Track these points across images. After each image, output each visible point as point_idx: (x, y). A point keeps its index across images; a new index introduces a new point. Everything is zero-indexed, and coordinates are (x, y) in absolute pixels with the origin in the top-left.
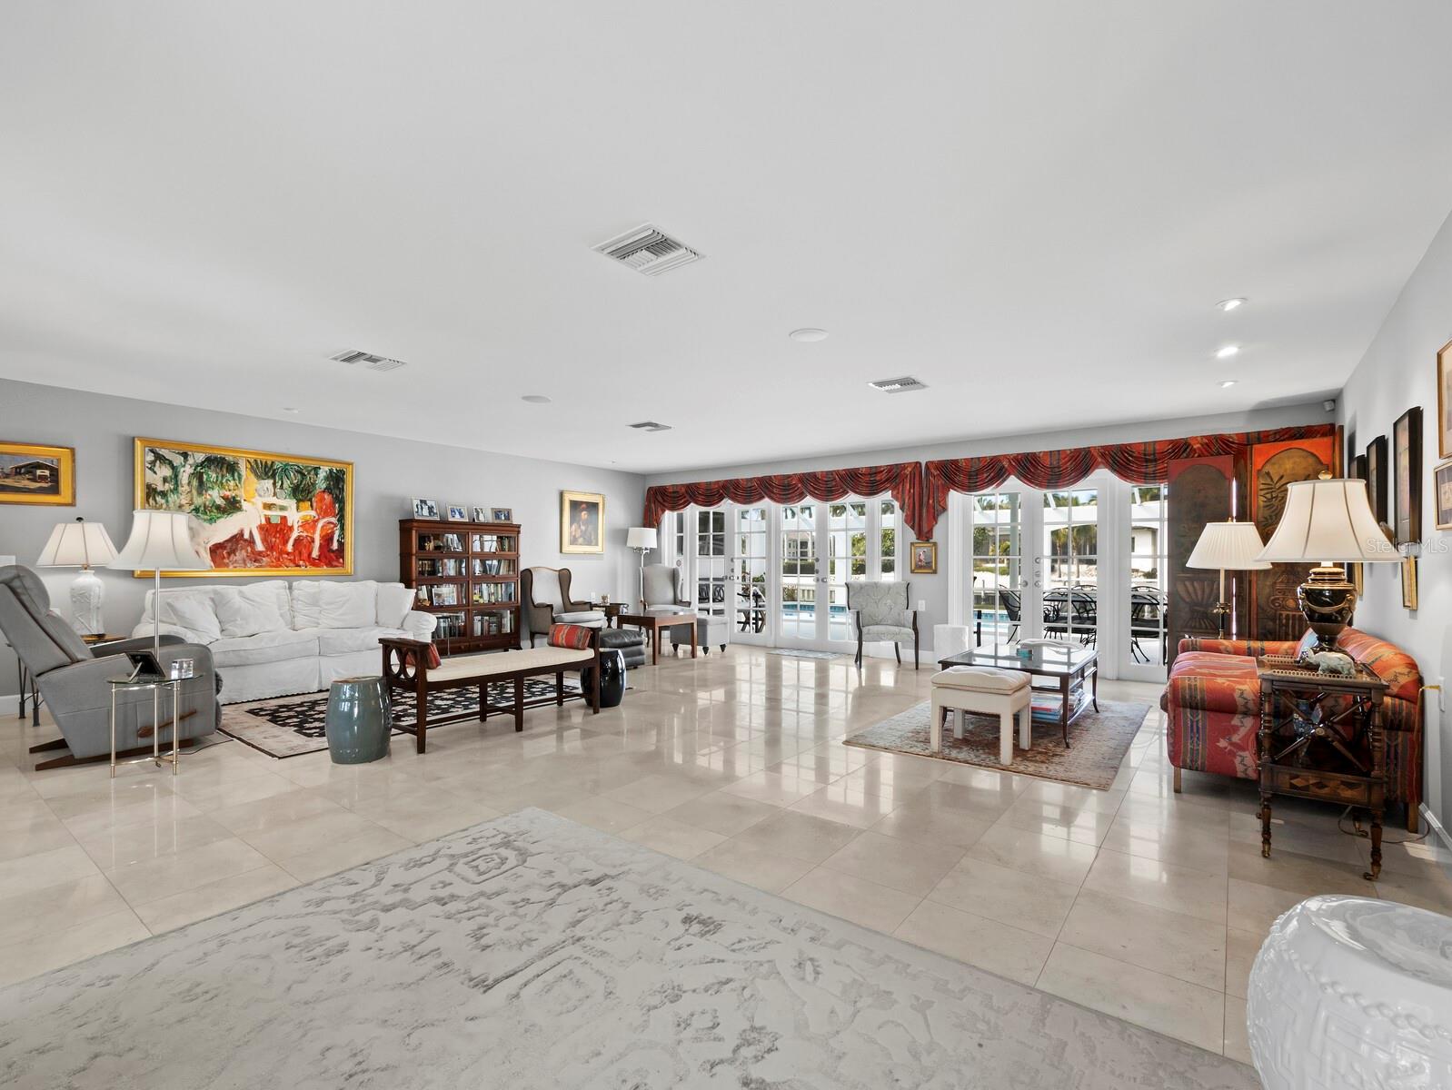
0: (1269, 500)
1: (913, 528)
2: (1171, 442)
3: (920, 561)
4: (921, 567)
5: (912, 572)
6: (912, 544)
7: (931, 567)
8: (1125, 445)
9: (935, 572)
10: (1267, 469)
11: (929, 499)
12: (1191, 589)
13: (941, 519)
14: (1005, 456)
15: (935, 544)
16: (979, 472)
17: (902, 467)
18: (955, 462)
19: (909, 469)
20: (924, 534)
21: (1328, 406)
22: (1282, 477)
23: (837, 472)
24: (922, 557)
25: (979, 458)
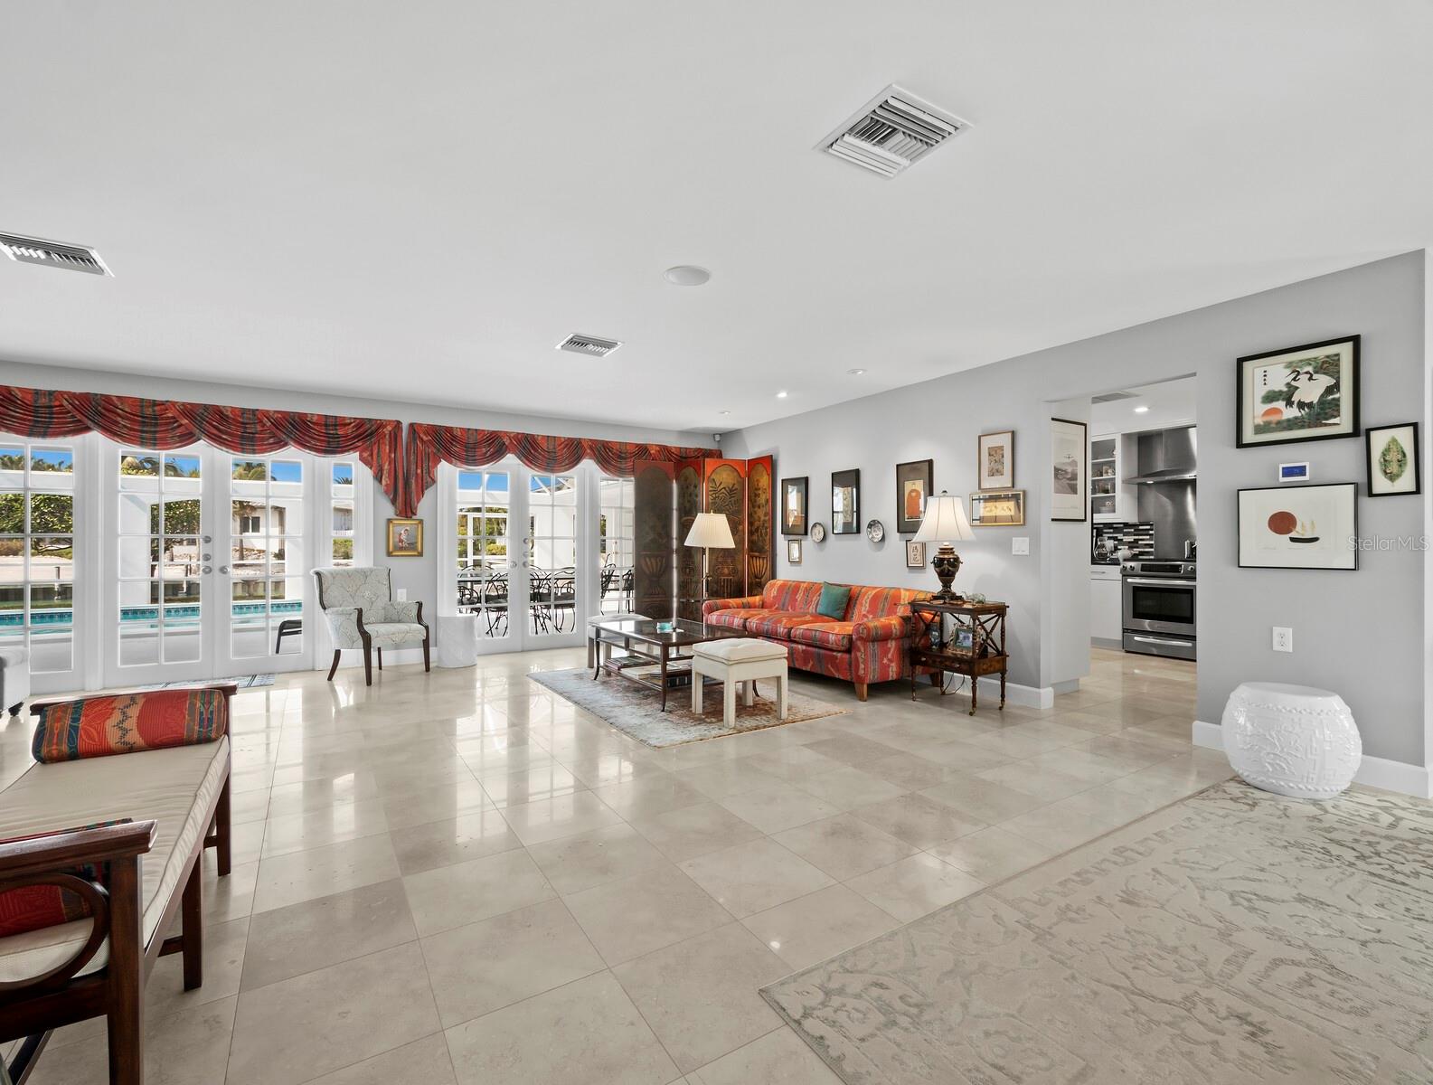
0: (715, 499)
1: (394, 502)
2: (637, 445)
3: (401, 541)
4: (401, 549)
5: (389, 554)
6: (389, 521)
7: (415, 549)
8: (607, 442)
9: (421, 554)
10: (713, 476)
11: (417, 468)
12: (649, 563)
13: (428, 493)
14: (506, 433)
15: (421, 522)
16: (476, 446)
17: (381, 424)
18: (449, 430)
19: (389, 428)
20: (407, 509)
21: (718, 438)
22: (721, 483)
23: (266, 414)
24: (403, 537)
25: (476, 430)
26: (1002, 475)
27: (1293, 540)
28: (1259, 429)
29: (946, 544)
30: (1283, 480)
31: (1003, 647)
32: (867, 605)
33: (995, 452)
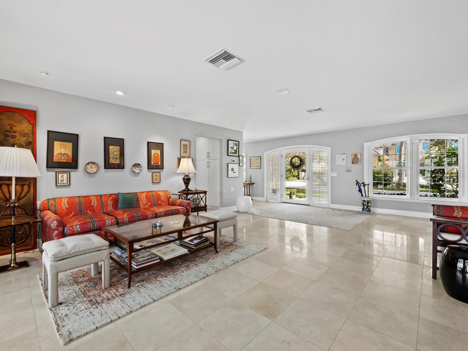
26: (187, 153)
27: (234, 172)
28: (230, 153)
29: (187, 174)
30: (232, 162)
31: (206, 203)
32: (145, 199)
33: (185, 146)
